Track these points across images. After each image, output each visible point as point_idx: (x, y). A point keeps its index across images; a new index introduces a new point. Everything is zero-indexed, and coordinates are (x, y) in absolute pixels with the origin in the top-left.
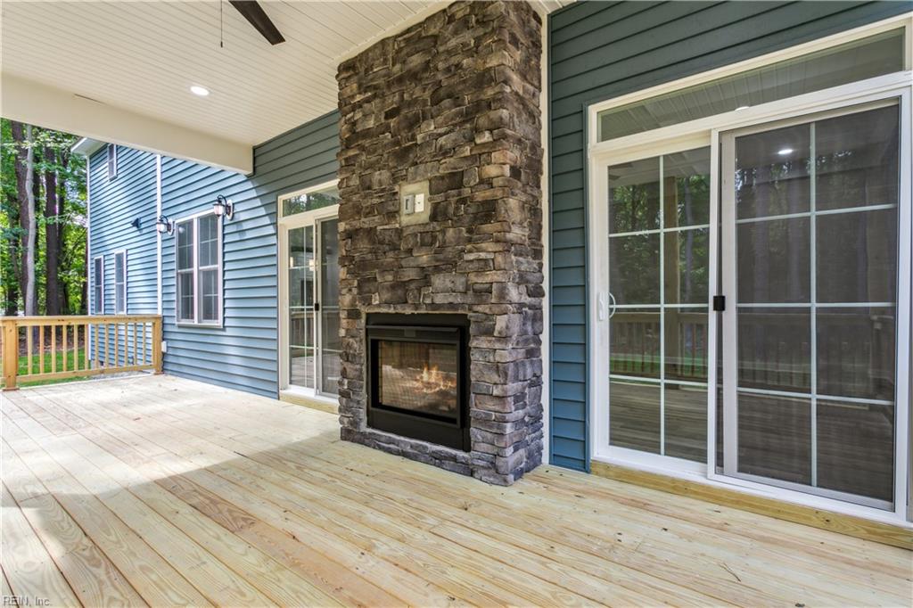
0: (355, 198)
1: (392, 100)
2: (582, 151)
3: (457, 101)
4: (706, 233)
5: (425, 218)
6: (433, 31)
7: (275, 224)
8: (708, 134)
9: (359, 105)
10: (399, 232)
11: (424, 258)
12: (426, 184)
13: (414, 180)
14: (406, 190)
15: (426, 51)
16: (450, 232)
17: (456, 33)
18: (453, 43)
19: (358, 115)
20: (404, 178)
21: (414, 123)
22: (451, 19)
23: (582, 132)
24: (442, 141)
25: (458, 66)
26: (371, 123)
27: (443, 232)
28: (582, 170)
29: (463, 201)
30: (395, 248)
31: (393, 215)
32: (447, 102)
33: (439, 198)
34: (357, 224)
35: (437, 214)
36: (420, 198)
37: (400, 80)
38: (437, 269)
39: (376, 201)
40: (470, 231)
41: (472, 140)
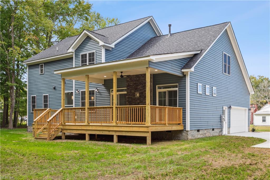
0: (129, 93)
1: (135, 82)
2: (156, 90)
3: (142, 85)
4: (166, 99)
5: (139, 97)
6: (140, 76)
7: (110, 94)
8: (166, 90)
9: (130, 82)
10: (135, 98)
11: (138, 101)
12: (139, 93)
13: (137, 92)
14: (136, 93)
15: (139, 78)
16: (142, 99)
17: (142, 77)
18: (142, 78)
19: (130, 83)
20: (136, 92)
21: (138, 86)
22: (142, 76)
23: (156, 88)
24: (141, 88)
25: (143, 81)
26: (132, 84)
27: (141, 98)
28: (156, 92)
29: (143, 95)
30: (135, 100)
31: (135, 96)
32: (141, 85)
33: (140, 95)
34: (130, 97)
35: (140, 96)
36: (138, 94)
37: (135, 80)
38: (140, 103)
39: (132, 94)
40: (144, 99)
41: (144, 89)
